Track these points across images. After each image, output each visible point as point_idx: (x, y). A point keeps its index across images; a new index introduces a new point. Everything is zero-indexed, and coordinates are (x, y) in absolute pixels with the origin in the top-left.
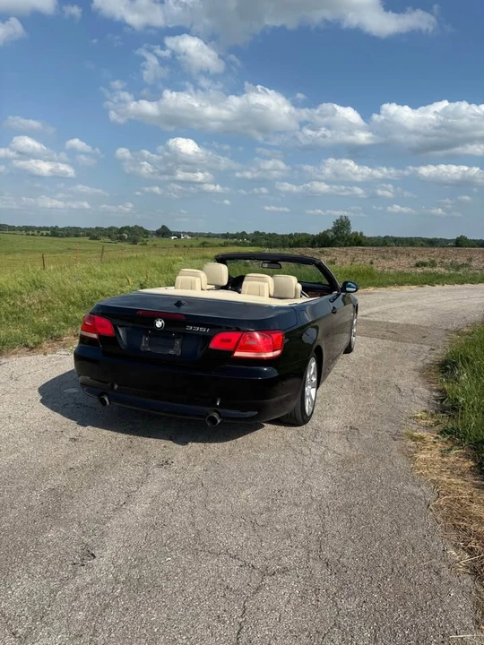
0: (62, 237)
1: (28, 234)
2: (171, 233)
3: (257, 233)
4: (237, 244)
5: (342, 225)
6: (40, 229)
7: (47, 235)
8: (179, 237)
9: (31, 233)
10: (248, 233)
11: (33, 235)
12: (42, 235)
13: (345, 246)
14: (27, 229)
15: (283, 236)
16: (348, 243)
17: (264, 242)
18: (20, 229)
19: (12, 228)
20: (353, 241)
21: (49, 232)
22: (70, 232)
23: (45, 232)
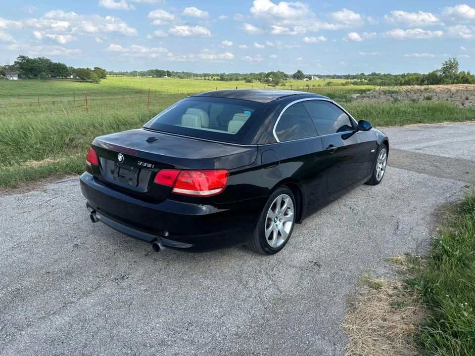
0: (227, 80)
1: (205, 79)
2: (304, 76)
3: (374, 74)
4: (355, 84)
5: (450, 67)
6: (213, 75)
7: (218, 80)
8: (310, 78)
9: (207, 78)
10: (366, 74)
11: (208, 80)
12: (214, 80)
13: (453, 83)
14: (205, 75)
15: (396, 76)
16: (456, 81)
17: (379, 81)
18: (201, 76)
19: (196, 75)
20: (460, 79)
21: (219, 78)
22: (232, 77)
23: (216, 78)
